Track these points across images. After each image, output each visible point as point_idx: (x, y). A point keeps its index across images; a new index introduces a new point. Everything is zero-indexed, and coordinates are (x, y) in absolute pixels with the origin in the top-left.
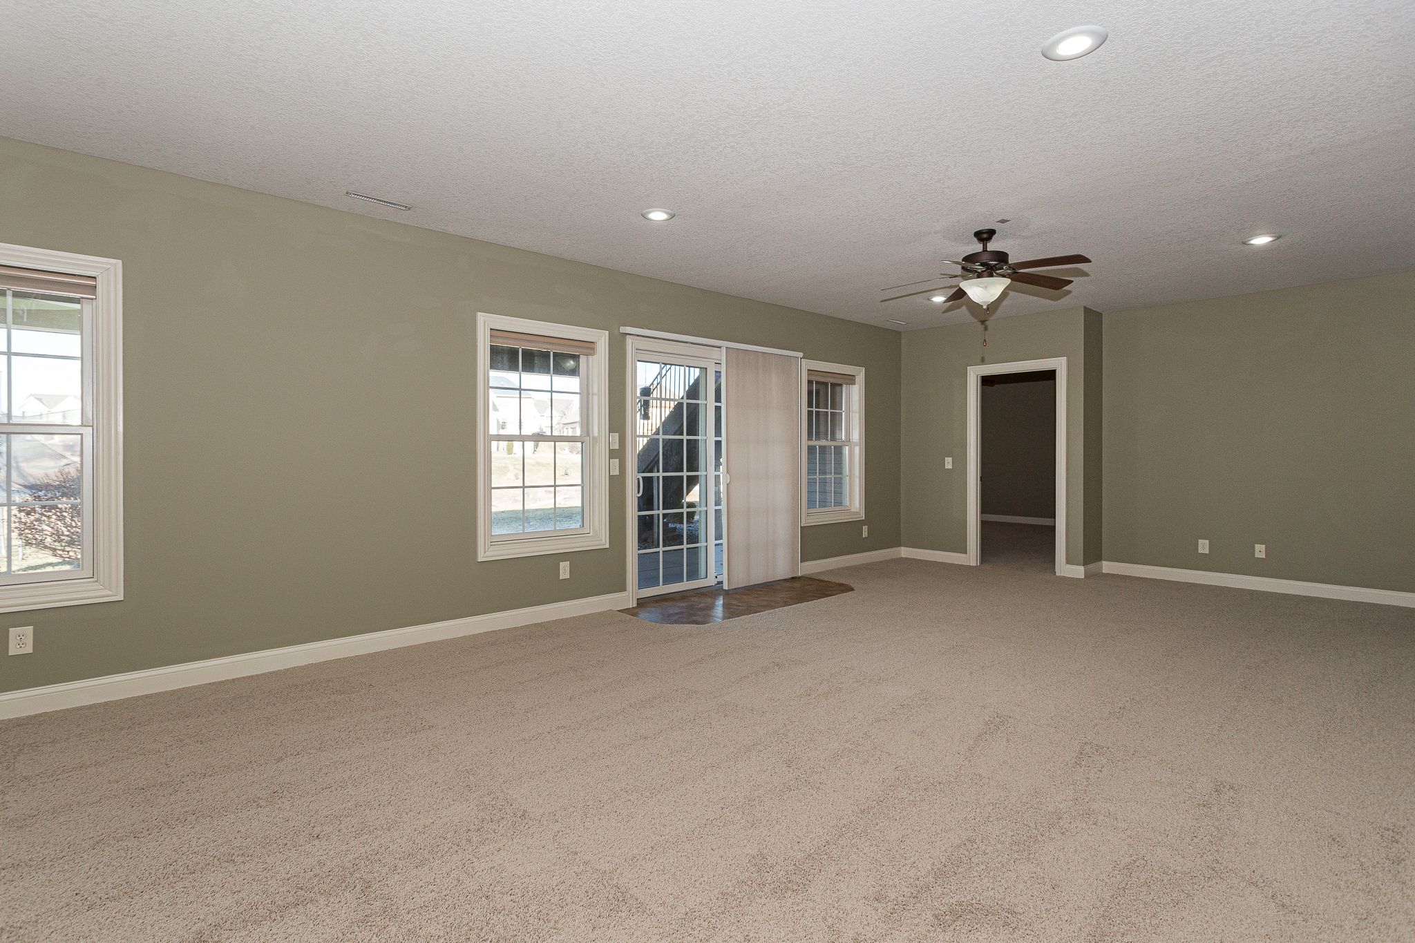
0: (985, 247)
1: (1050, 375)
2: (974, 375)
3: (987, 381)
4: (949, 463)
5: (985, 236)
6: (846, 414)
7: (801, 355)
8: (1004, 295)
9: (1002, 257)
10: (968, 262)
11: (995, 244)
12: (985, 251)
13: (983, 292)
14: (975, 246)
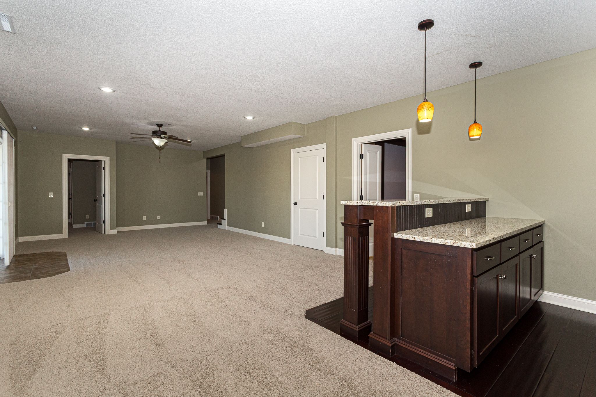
0: (160, 129)
2: (65, 157)
4: (51, 195)
5: (160, 126)
8: (165, 144)
9: (165, 133)
10: (154, 132)
11: (162, 129)
12: (160, 130)
13: (158, 142)
14: (157, 128)
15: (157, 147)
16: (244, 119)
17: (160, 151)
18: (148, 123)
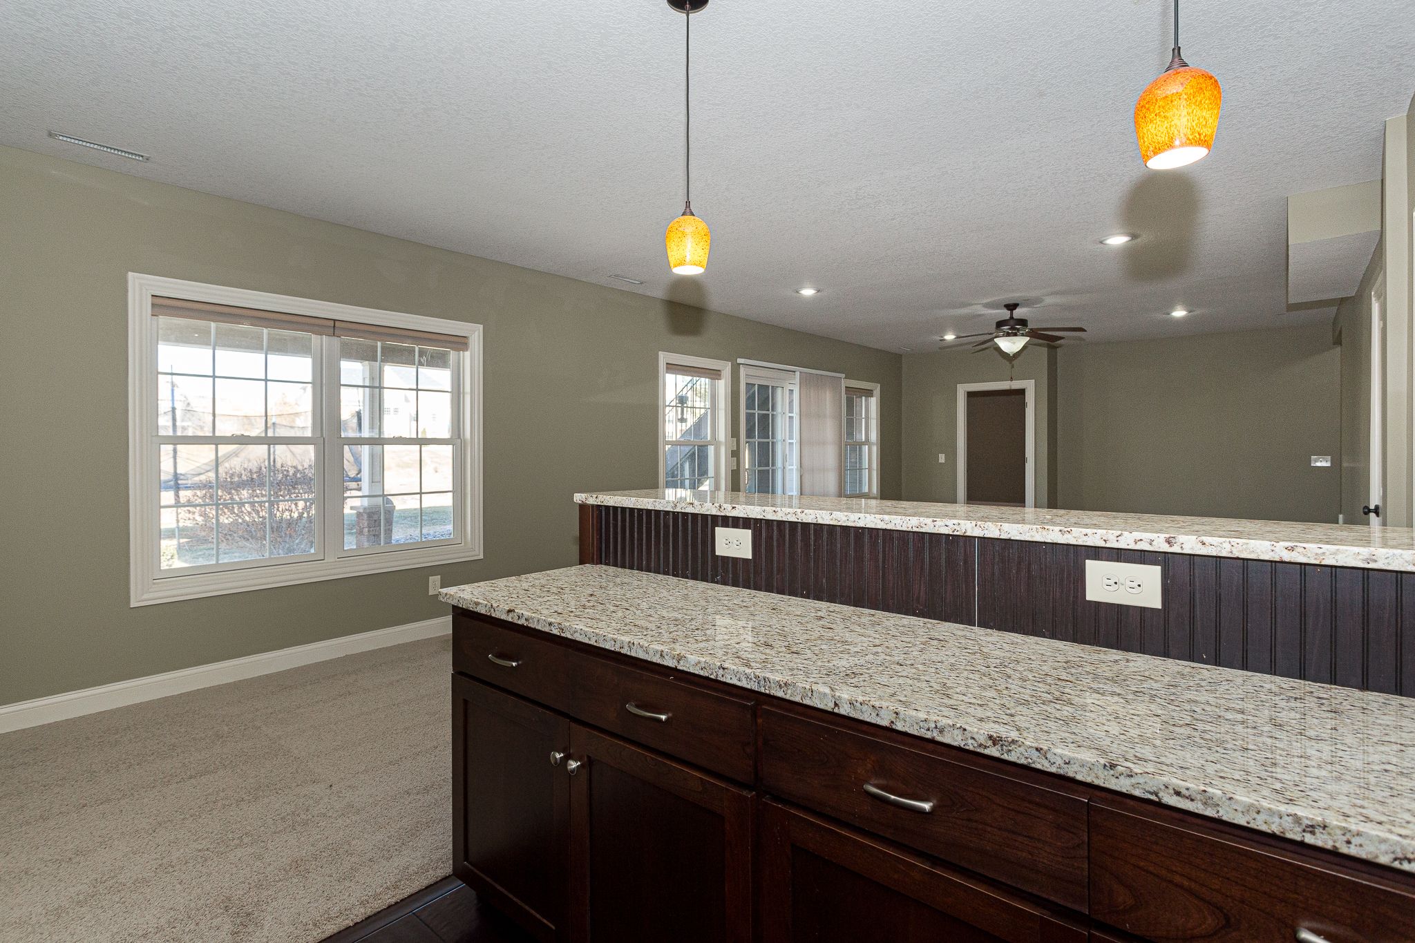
0: (1012, 314)
1: (1022, 392)
2: (962, 390)
3: (970, 395)
4: (942, 458)
5: (1012, 307)
6: (866, 420)
7: (843, 376)
8: (1024, 347)
9: (1023, 322)
10: (1000, 324)
11: (1019, 313)
12: (1012, 318)
13: (1010, 345)
14: (1005, 314)
15: (1004, 355)
16: (1102, 246)
17: (1010, 363)
18: (988, 306)
